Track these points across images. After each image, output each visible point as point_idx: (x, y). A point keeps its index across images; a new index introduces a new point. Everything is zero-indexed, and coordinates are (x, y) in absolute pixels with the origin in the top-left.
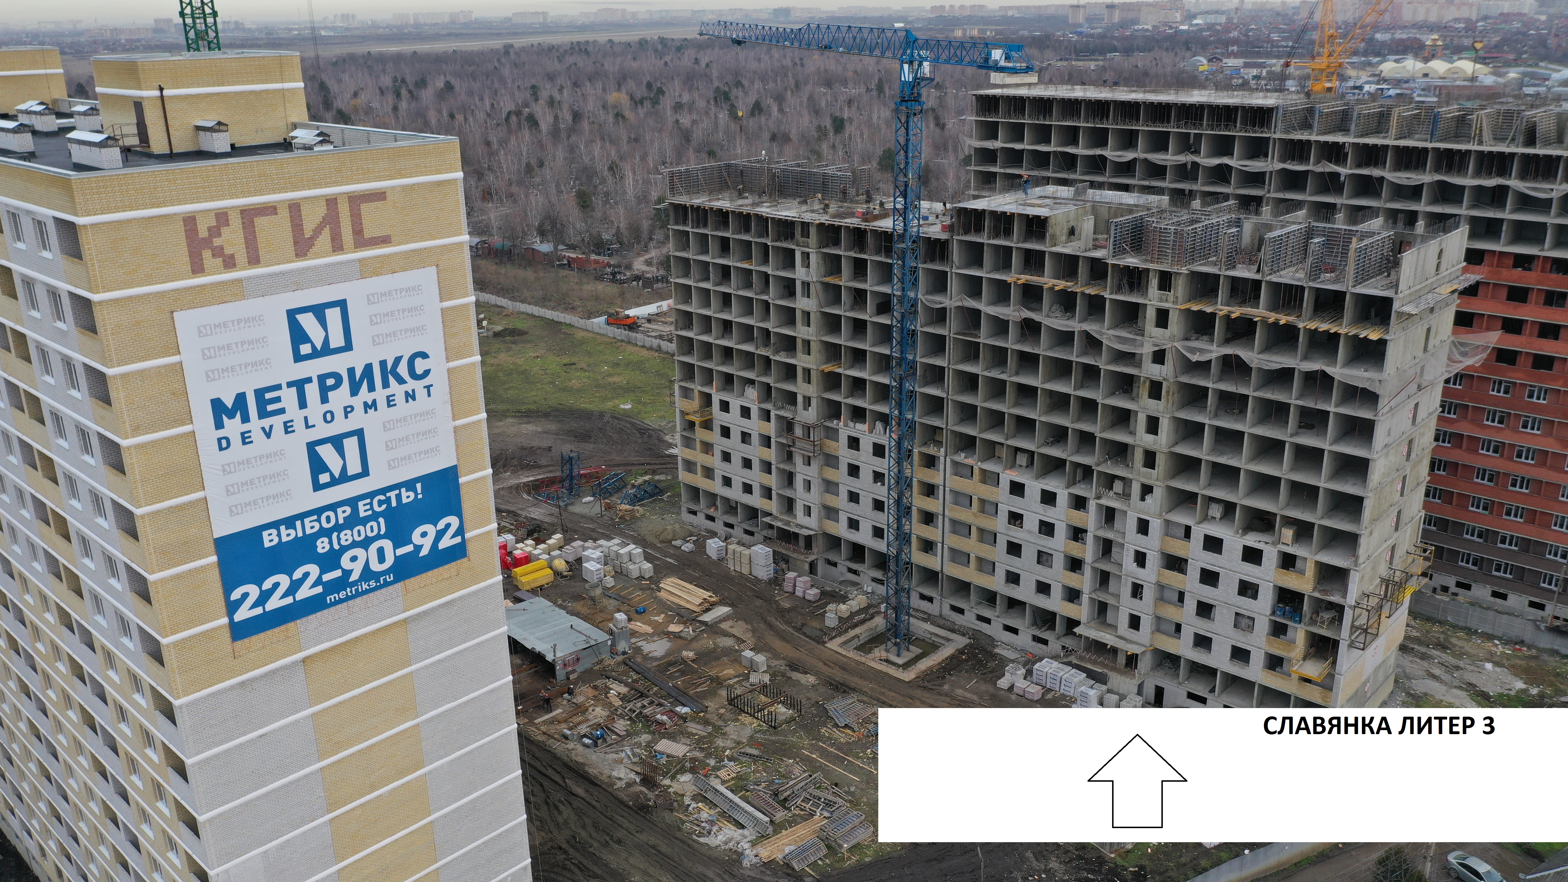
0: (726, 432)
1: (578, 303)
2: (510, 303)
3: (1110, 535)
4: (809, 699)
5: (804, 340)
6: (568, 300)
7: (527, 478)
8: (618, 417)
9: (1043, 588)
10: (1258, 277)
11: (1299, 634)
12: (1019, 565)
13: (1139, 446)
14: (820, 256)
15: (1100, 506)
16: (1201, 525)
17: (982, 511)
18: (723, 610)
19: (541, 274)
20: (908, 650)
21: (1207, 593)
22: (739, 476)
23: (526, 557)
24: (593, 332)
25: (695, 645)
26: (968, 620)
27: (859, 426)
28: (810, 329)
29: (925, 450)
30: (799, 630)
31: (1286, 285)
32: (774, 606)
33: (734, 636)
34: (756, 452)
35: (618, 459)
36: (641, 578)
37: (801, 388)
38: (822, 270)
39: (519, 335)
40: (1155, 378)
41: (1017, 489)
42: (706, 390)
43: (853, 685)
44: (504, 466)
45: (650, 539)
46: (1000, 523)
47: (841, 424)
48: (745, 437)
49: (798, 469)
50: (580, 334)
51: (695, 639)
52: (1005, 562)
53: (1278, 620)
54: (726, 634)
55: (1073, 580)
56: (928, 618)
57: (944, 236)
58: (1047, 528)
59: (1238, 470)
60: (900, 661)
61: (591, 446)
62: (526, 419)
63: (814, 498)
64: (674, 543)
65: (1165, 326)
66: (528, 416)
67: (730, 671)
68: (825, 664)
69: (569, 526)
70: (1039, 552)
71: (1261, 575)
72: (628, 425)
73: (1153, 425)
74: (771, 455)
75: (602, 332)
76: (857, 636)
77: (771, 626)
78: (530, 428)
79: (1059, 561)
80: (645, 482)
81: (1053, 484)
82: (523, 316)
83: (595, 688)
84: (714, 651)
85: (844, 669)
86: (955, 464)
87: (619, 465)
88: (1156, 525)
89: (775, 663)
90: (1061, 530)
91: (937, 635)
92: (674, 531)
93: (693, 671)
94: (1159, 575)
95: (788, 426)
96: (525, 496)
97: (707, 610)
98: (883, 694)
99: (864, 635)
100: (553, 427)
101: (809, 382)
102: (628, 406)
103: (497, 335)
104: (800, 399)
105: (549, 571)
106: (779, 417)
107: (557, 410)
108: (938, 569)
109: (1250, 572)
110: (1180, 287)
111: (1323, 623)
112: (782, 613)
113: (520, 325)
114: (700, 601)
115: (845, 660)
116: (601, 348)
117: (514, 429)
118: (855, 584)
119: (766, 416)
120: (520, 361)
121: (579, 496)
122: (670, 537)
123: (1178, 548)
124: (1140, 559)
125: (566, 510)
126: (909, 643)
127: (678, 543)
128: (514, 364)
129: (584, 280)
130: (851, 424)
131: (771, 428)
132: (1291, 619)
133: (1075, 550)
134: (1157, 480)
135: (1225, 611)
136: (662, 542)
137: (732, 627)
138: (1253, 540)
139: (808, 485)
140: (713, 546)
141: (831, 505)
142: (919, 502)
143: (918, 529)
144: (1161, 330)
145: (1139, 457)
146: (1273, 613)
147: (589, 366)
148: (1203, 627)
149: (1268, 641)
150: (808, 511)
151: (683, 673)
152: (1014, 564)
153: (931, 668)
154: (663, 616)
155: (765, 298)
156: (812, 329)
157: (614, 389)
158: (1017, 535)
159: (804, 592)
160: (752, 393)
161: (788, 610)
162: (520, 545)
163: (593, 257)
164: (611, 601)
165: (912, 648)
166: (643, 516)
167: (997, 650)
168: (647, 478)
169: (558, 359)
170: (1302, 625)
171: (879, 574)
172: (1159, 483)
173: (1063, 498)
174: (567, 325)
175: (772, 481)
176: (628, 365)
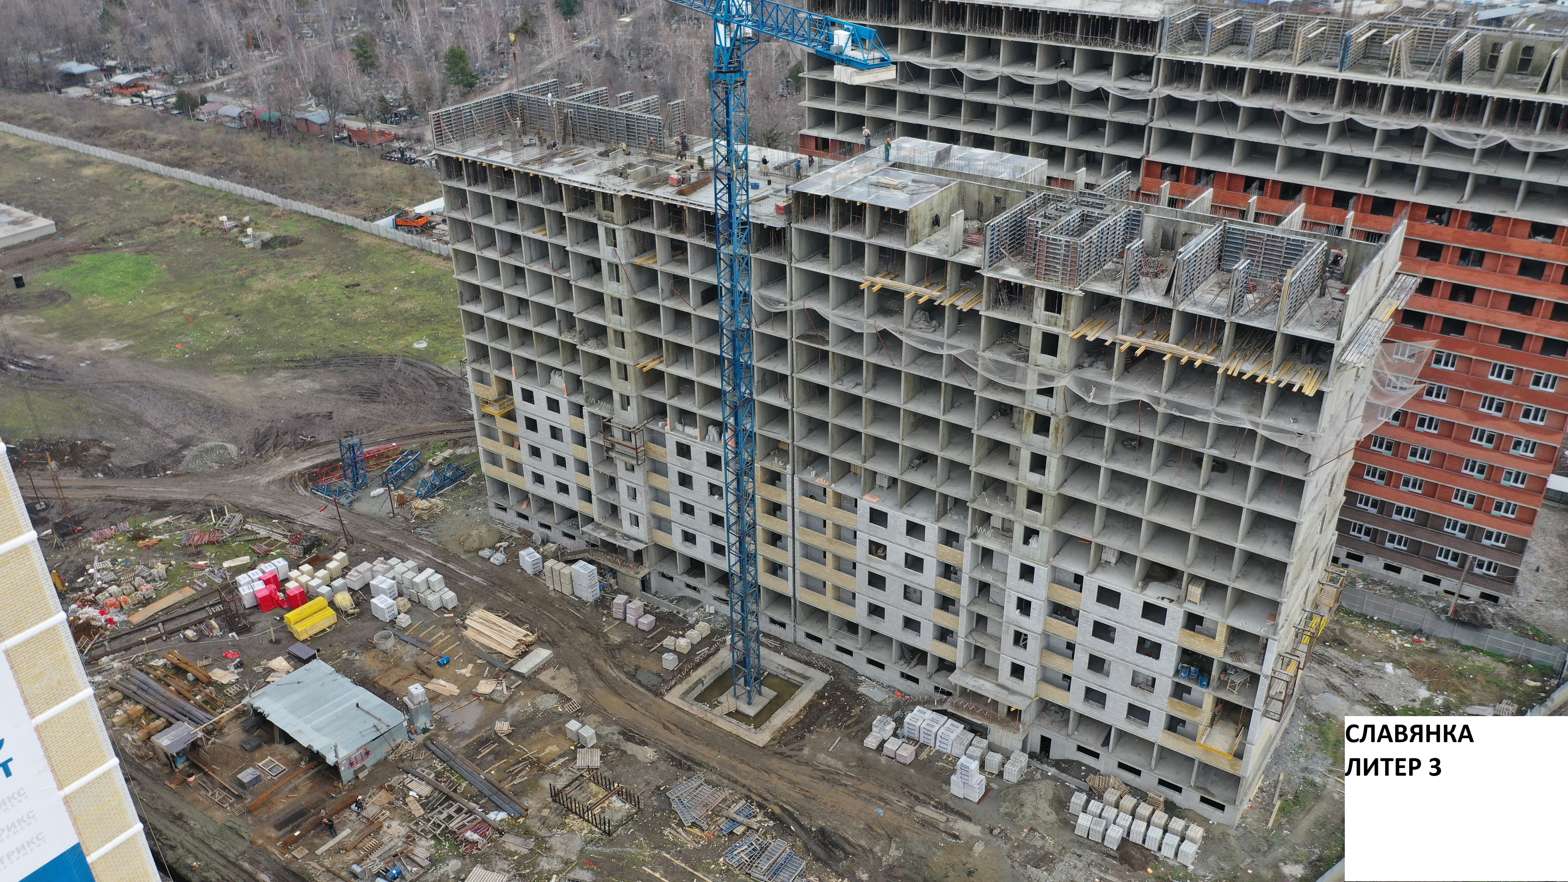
0: (532, 425)
1: (361, 195)
2: (279, 200)
3: (988, 578)
4: (648, 784)
5: (615, 331)
6: (349, 191)
7: (303, 463)
8: (413, 360)
9: (911, 624)
10: (1167, 304)
11: (1207, 697)
12: (883, 599)
13: (1023, 486)
14: (629, 232)
15: (976, 547)
16: (1095, 575)
17: (839, 537)
18: (542, 654)
19: (317, 154)
20: (760, 693)
21: (1101, 647)
22: (553, 474)
23: (302, 593)
24: (379, 237)
25: (511, 711)
26: (826, 650)
27: (689, 430)
28: (623, 319)
29: (767, 464)
30: (632, 676)
31: (1201, 316)
32: (602, 641)
33: (557, 692)
34: (568, 449)
35: (413, 427)
36: (443, 609)
37: (617, 386)
38: (633, 249)
39: (291, 245)
40: (1041, 412)
41: (878, 517)
42: (504, 375)
43: (699, 757)
44: (275, 446)
45: (453, 548)
46: (860, 552)
47: (668, 428)
48: (555, 433)
49: (620, 474)
50: (364, 241)
51: (510, 700)
52: (867, 595)
53: (1182, 682)
54: (548, 690)
55: (946, 620)
56: (781, 646)
57: (778, 223)
58: (914, 563)
59: (1139, 521)
60: (751, 711)
61: (381, 407)
62: (301, 372)
63: (642, 506)
64: (481, 553)
65: (1054, 354)
66: (303, 367)
67: (553, 749)
68: (665, 727)
69: (355, 533)
70: (906, 586)
71: (1164, 635)
72: (423, 374)
73: (1039, 463)
74: (587, 454)
75: (390, 236)
76: (700, 681)
77: (599, 673)
78: (306, 385)
79: (929, 599)
80: (446, 459)
81: (920, 514)
82: (295, 217)
83: (391, 789)
84: (532, 718)
85: (687, 733)
86: (803, 483)
87: (413, 436)
88: (1042, 573)
89: (606, 730)
90: (931, 567)
91: (792, 672)
92: (480, 537)
93: (510, 752)
94: (1045, 624)
95: (605, 427)
96: (301, 491)
97: (524, 654)
98: (734, 768)
99: (708, 678)
100: (333, 381)
101: (626, 379)
102: (423, 345)
103: (265, 245)
104: (616, 397)
105: (330, 612)
106: (592, 415)
107: (338, 355)
108: (790, 593)
109: (1151, 630)
110: (1072, 310)
111: (1233, 687)
112: (612, 650)
113: (293, 230)
114: (514, 643)
115: (686, 717)
116: (389, 259)
117: (286, 388)
118: (695, 602)
119: (578, 411)
120: (293, 284)
121: (365, 486)
122: (476, 545)
123: (1067, 597)
124: (1024, 606)
125: (350, 509)
126: (761, 684)
127: (485, 553)
128: (286, 288)
129: (368, 160)
130: (679, 427)
131: (585, 426)
132: (1198, 681)
133: (948, 588)
134: (1044, 524)
135: (1121, 668)
136: (467, 552)
137: (553, 678)
138: (1155, 594)
139: (633, 493)
140: (528, 557)
141: (662, 515)
142: (765, 522)
143: (765, 551)
144: (1048, 358)
145: (1022, 498)
146: (1177, 673)
147: (375, 286)
148: (1096, 681)
149: (1170, 703)
150: (636, 521)
151: (497, 755)
152: (877, 597)
153: (786, 724)
154: (471, 666)
155: (566, 275)
156: (625, 319)
157: (406, 319)
158: (879, 567)
159: (637, 620)
160: (558, 381)
161: (620, 647)
162: (294, 573)
163: (378, 126)
164: (409, 648)
165: (764, 689)
166: (443, 511)
167: (862, 689)
168: (447, 453)
169: (338, 279)
170: (1210, 690)
171: (721, 592)
172: (1046, 528)
173: (932, 531)
174: (349, 227)
175: (591, 482)
176: (421, 282)
